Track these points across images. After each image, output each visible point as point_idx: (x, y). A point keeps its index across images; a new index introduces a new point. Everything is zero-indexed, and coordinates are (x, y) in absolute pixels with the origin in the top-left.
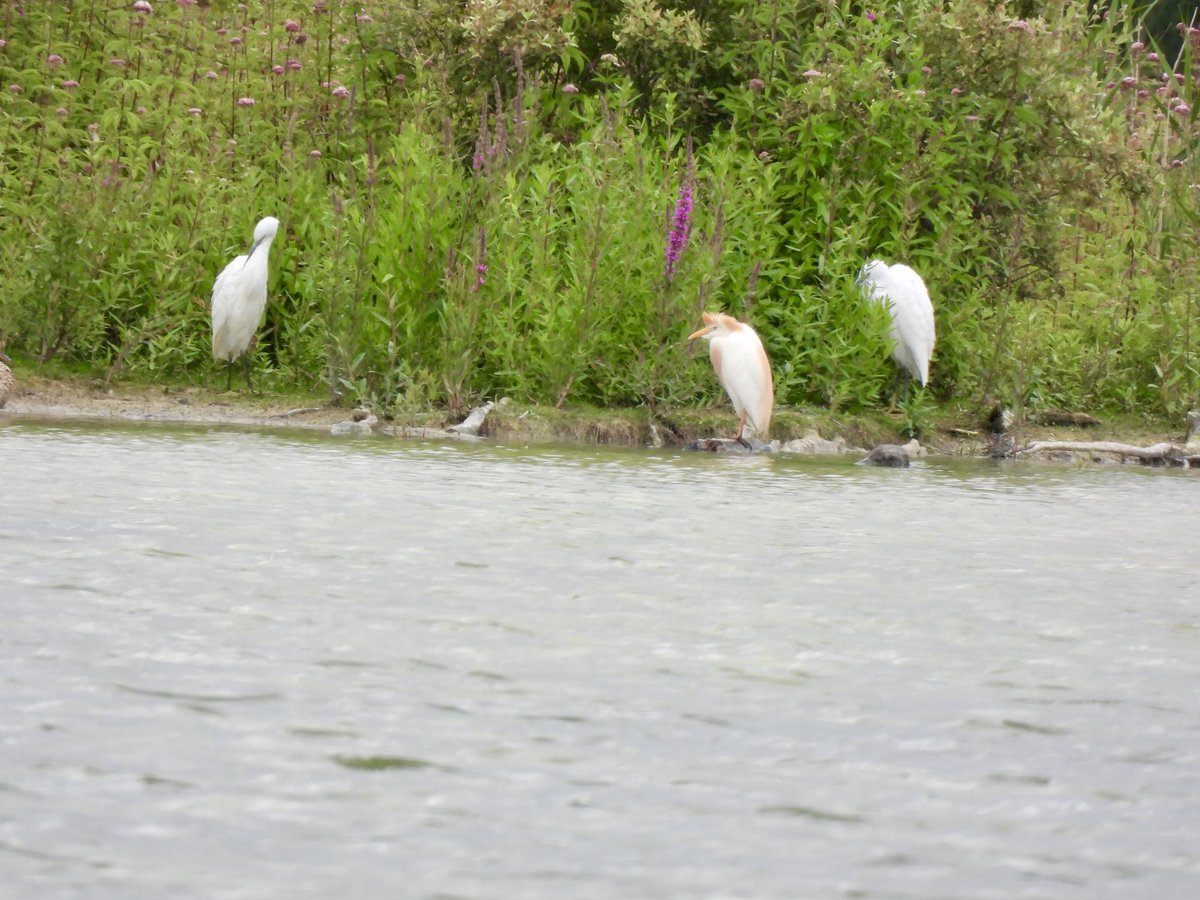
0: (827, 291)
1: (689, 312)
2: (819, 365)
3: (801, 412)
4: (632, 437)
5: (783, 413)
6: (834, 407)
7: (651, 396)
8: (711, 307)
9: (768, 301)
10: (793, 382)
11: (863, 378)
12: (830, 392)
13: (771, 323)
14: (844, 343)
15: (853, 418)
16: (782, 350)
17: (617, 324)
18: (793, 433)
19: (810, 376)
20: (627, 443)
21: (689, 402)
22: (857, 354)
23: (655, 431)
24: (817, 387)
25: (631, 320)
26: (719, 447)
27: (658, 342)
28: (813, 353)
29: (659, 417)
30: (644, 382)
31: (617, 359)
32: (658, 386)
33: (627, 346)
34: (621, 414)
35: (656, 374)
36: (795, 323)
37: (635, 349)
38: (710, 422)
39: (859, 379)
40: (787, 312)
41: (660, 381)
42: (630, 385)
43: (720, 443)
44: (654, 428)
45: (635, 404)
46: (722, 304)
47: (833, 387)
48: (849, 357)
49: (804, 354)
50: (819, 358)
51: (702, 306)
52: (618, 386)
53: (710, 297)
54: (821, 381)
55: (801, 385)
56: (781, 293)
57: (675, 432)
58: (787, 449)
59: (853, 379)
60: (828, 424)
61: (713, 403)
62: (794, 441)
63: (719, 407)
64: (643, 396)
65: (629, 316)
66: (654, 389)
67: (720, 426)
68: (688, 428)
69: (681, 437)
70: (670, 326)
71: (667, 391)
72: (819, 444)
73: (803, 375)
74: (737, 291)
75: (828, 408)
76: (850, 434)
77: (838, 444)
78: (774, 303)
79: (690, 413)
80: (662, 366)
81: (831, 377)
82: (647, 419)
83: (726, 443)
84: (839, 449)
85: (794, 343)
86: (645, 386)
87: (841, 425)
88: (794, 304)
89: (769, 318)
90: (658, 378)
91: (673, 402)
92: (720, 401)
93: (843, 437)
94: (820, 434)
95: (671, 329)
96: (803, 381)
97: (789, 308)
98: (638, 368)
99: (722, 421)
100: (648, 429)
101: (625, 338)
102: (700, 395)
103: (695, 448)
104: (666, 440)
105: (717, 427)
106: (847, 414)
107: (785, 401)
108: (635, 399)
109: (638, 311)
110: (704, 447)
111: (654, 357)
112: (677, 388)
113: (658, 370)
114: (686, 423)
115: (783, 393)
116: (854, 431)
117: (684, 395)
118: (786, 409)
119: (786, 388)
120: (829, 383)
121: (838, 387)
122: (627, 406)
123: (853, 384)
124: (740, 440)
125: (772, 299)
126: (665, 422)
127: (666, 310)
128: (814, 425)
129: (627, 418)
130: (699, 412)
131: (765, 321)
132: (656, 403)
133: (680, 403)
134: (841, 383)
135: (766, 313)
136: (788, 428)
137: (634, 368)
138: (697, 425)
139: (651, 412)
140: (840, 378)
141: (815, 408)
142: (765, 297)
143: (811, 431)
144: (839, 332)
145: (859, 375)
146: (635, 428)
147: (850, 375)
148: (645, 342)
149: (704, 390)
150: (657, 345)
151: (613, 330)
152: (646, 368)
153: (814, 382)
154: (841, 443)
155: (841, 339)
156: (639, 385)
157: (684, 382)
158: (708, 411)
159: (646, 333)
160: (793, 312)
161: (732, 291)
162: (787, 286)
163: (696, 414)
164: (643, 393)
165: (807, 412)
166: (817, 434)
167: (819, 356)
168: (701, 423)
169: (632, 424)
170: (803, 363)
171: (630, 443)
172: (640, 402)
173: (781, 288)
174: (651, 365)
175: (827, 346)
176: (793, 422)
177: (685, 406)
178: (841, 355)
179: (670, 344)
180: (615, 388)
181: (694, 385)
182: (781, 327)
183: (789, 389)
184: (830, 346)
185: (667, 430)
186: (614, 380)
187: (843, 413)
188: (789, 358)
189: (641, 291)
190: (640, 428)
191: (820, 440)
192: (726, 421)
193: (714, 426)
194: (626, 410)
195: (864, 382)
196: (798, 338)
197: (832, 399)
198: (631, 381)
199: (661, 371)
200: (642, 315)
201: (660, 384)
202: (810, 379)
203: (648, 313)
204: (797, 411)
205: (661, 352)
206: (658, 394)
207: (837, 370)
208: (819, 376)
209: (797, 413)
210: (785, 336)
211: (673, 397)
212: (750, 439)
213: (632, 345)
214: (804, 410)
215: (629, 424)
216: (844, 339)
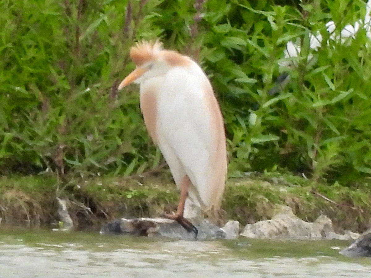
0: (308, 14)
1: (112, 41)
2: (298, 117)
3: (271, 182)
4: (33, 217)
5: (247, 183)
6: (317, 175)
7: (60, 158)
8: (144, 34)
9: (227, 27)
10: (261, 140)
11: (358, 136)
12: (312, 155)
13: (230, 58)
14: (332, 87)
15: (345, 190)
16: (247, 95)
17: (13, 59)
18: (260, 212)
19: (285, 131)
20: (25, 224)
21: (112, 167)
22: (351, 101)
23: (65, 208)
24: (294, 146)
25: (31, 53)
26: (151, 230)
27: (71, 83)
28: (289, 98)
29: (71, 189)
30: (50, 140)
31: (13, 107)
32: (69, 145)
33: (27, 89)
34: (16, 184)
35: (66, 128)
36: (263, 58)
37: (38, 93)
38: (143, 196)
39: (353, 136)
40: (253, 44)
41: (73, 137)
42: (30, 143)
43: (152, 224)
44: (63, 204)
45: (36, 170)
46: (160, 31)
47: (317, 147)
48: (340, 105)
49: (276, 100)
50: (298, 108)
51: (131, 33)
52: (14, 144)
53: (143, 21)
54: (300, 138)
55: (272, 144)
56: (245, 16)
57: (94, 209)
58: (249, 233)
59: (345, 137)
60: (308, 199)
61: (148, 168)
62: (260, 223)
63: (156, 174)
64: (48, 158)
65: (29, 47)
66: (65, 149)
67: (157, 201)
68: (111, 204)
69: (101, 216)
70: (87, 62)
71: (83, 152)
72: (294, 227)
73: (275, 130)
74: (182, 13)
75: (309, 176)
76: (340, 212)
77: (322, 227)
78: (235, 30)
79: (114, 182)
80: (75, 117)
81: (314, 133)
82: (54, 191)
83: (160, 224)
84: (323, 233)
85: (261, 85)
86: (51, 145)
87: (326, 200)
88: (263, 31)
89: (227, 51)
90: (69, 133)
91: (90, 168)
92: (155, 166)
93: (330, 217)
94: (298, 213)
95: (87, 65)
96: (273, 138)
97: (255, 37)
98: (40, 120)
99: (160, 194)
100: (54, 206)
101: (24, 77)
102: (128, 158)
103: (117, 230)
104: (80, 221)
105: (153, 203)
106: (337, 184)
107: (248, 166)
108: (38, 163)
109: (42, 40)
110: (130, 229)
111: (64, 104)
112: (95, 148)
113: (68, 123)
114: (109, 196)
115: (246, 155)
116: (346, 207)
117: (106, 158)
118: (251, 177)
119: (250, 150)
120: (310, 141)
121: (323, 148)
122: (27, 174)
123: (344, 144)
124: (180, 220)
125: (232, 26)
126: (80, 196)
127: (81, 38)
128: (288, 200)
129: (25, 189)
130: (128, 181)
131: (222, 56)
132: (67, 168)
133: (100, 170)
134: (327, 142)
135: (224, 43)
136: (253, 205)
137: (35, 119)
138: (124, 199)
139: (59, 181)
140: (326, 134)
141: (291, 177)
142: (223, 22)
143: (283, 207)
144: (326, 71)
145: (354, 131)
146: (36, 205)
147: (340, 129)
148: (52, 84)
149: (134, 151)
150: (68, 87)
151: (8, 66)
152: (53, 119)
153: (290, 140)
154: (326, 226)
155: (328, 80)
156: (41, 144)
157: (106, 138)
158: (141, 180)
159: (53, 71)
160: (261, 43)
161: (175, 14)
162: (254, 7)
163: (124, 184)
164: (49, 154)
165: (280, 183)
166: (291, 213)
167: (296, 104)
168: (129, 196)
169: (32, 197)
170: (275, 114)
171: (29, 225)
172: (45, 168)
173: (244, 9)
174: (60, 115)
175: (307, 91)
176: (260, 196)
177: (107, 173)
178: (328, 102)
179: (87, 86)
180: (9, 148)
181: (120, 142)
182: (245, 63)
183: (256, 150)
184: (313, 90)
185: (82, 205)
186: (8, 136)
187: (331, 182)
188: (255, 106)
189: (46, 12)
190: (44, 205)
191: (296, 220)
192: (166, 194)
193: (148, 201)
194: (24, 178)
195: (360, 140)
196: (267, 78)
197: (315, 163)
198: (31, 138)
199: (74, 123)
200: (47, 46)
201: (73, 142)
202: (284, 137)
203: (56, 44)
204: (265, 180)
205: (74, 97)
206: (70, 156)
207: (322, 124)
208: (297, 133)
209: (266, 184)
210: (251, 76)
211: (91, 160)
212: (195, 219)
213: (33, 87)
214: (275, 179)
215: (27, 198)
216: (332, 81)
